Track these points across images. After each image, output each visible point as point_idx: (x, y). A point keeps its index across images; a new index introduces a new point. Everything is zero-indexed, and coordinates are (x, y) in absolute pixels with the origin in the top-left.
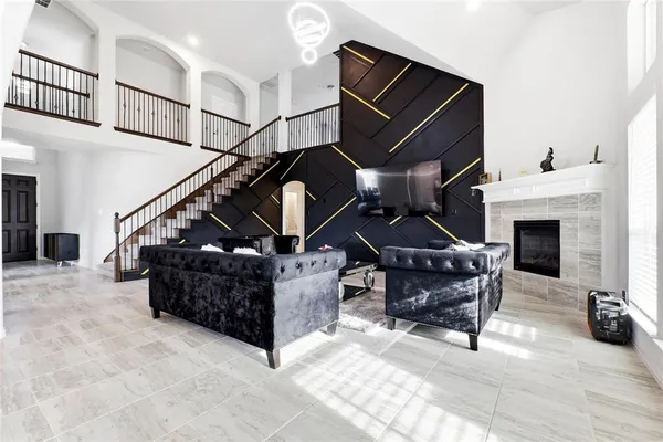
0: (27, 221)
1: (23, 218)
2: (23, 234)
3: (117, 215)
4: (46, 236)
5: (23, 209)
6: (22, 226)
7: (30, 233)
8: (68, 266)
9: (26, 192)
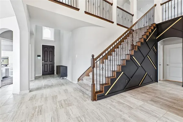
0: (52, 61)
1: (51, 60)
2: (51, 65)
3: (93, 56)
4: (57, 66)
5: (51, 57)
6: (51, 63)
7: (53, 65)
8: (64, 79)
9: (52, 51)
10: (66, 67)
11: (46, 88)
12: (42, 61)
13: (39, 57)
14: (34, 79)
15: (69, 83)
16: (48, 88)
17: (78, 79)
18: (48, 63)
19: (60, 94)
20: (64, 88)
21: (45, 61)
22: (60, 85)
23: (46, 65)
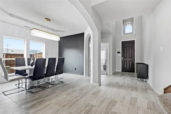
0: (132, 58)
1: (130, 57)
2: (131, 62)
5: (130, 53)
6: (130, 59)
7: (133, 62)
8: (143, 81)
9: (131, 47)
10: (147, 66)
11: (114, 87)
12: (122, 57)
13: (119, 54)
14: (112, 74)
15: (147, 89)
16: (116, 87)
17: (165, 89)
18: (128, 59)
19: (123, 102)
20: (134, 94)
21: (124, 58)
22: (132, 88)
23: (125, 62)
